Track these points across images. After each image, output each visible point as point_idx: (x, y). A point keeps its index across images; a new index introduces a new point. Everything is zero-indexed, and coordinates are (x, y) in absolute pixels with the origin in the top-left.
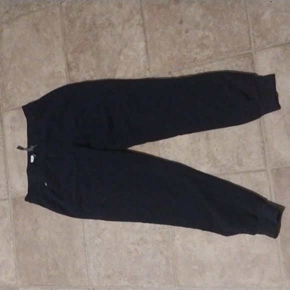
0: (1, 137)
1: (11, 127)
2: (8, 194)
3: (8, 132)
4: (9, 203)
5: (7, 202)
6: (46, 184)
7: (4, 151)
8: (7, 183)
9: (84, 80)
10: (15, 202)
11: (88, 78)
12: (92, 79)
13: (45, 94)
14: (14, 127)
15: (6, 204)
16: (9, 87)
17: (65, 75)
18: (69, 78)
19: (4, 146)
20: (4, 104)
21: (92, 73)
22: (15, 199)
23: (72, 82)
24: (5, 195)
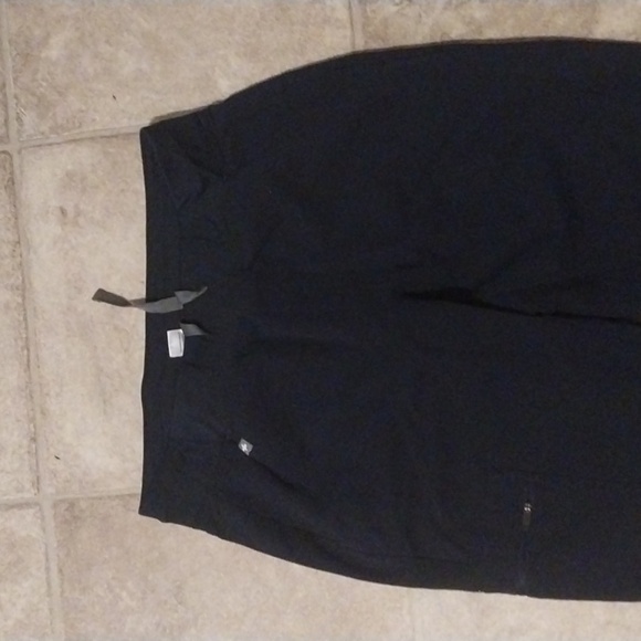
0: (7, 250)
1: (63, 212)
2: (37, 483)
3: (44, 233)
4: (43, 519)
5: (29, 514)
6: (245, 447)
7: (23, 307)
8: (34, 440)
9: (438, 39)
10: (71, 514)
11: (457, 31)
12: (476, 37)
13: (241, 85)
14: (78, 213)
15: (25, 525)
16: (54, 51)
17: (342, 14)
18: (364, 26)
19: (23, 289)
20: (29, 118)
21: (479, 13)
22: (72, 505)
23: (375, 45)
24: (19, 490)
